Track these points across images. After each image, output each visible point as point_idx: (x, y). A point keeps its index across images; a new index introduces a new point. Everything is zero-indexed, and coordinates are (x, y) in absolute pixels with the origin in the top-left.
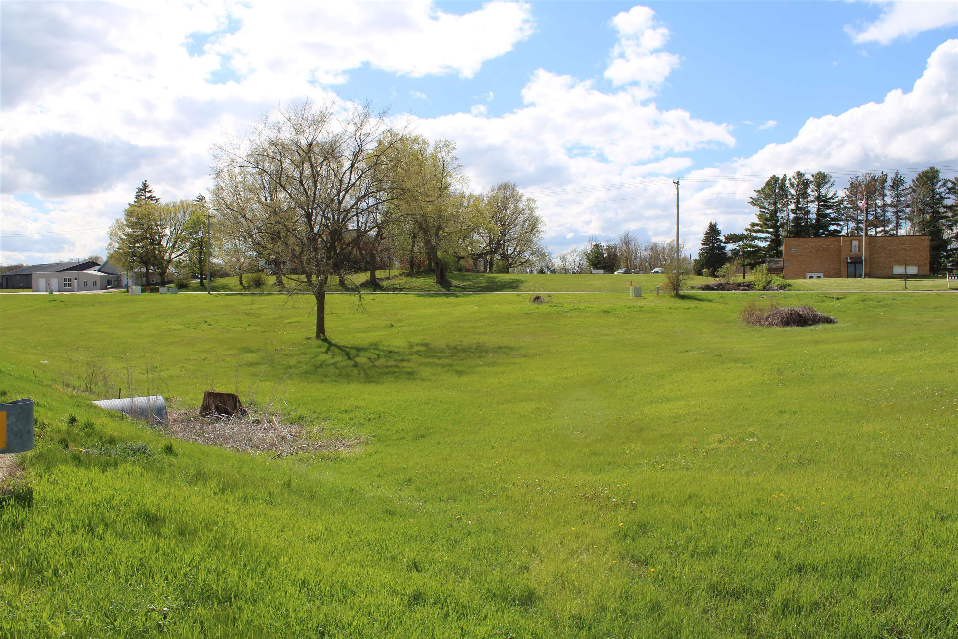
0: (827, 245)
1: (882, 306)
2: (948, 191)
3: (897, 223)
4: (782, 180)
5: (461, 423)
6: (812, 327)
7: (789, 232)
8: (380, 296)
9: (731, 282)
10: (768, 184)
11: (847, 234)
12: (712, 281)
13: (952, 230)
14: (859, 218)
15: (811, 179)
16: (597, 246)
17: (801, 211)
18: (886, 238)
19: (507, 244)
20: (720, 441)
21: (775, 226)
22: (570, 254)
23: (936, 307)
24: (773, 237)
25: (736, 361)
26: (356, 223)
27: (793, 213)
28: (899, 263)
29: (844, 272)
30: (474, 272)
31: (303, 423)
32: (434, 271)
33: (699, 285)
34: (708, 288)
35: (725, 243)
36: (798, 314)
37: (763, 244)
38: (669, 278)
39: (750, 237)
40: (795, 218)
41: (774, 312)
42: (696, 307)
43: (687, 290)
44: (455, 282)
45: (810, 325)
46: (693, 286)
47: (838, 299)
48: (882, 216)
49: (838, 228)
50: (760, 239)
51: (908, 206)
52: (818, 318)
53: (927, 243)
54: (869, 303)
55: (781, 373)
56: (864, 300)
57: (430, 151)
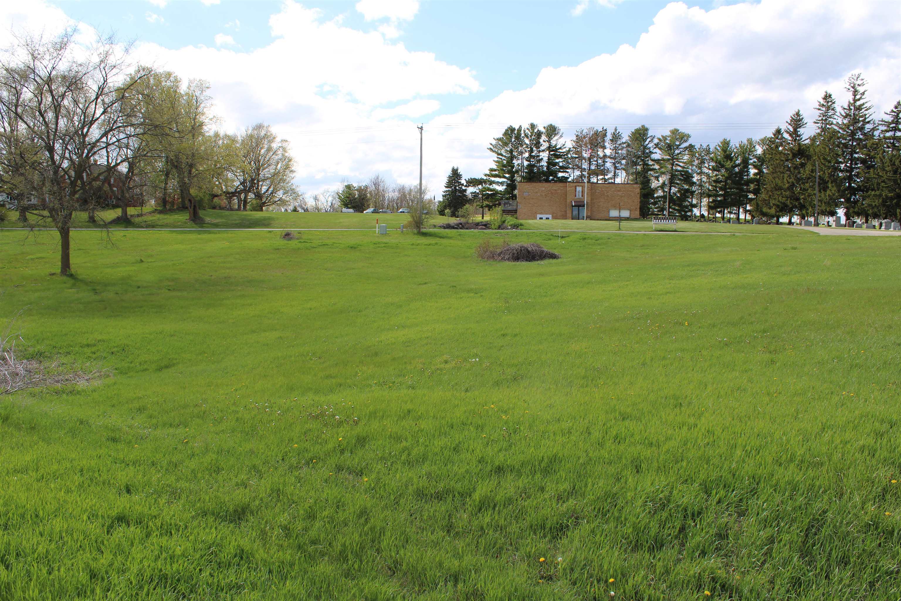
0: (556, 190)
1: (599, 244)
2: (655, 146)
3: (615, 173)
4: (518, 130)
5: (205, 353)
6: (539, 262)
7: (522, 177)
8: (131, 233)
9: (470, 221)
10: (506, 134)
11: (573, 180)
12: (453, 221)
13: (659, 181)
14: (583, 167)
15: (543, 130)
16: (348, 187)
17: (534, 158)
18: (605, 185)
19: (261, 183)
20: (446, 362)
21: (511, 172)
22: (323, 194)
23: (643, 246)
24: (509, 182)
25: (469, 291)
26: (106, 158)
27: (527, 160)
28: (615, 207)
29: (569, 215)
30: (228, 210)
31: (42, 359)
32: (187, 208)
33: (441, 224)
34: (449, 227)
35: (466, 186)
36: (527, 250)
37: (501, 188)
38: (413, 217)
39: (489, 181)
40: (528, 165)
41: (506, 249)
42: (436, 244)
43: (430, 228)
44: (208, 219)
45: (538, 260)
46: (435, 224)
47: (562, 237)
48: (602, 166)
49: (566, 175)
50: (497, 183)
51: (624, 159)
52: (544, 254)
53: (638, 190)
54: (588, 241)
55: (508, 302)
56: (585, 239)
57: (183, 88)
